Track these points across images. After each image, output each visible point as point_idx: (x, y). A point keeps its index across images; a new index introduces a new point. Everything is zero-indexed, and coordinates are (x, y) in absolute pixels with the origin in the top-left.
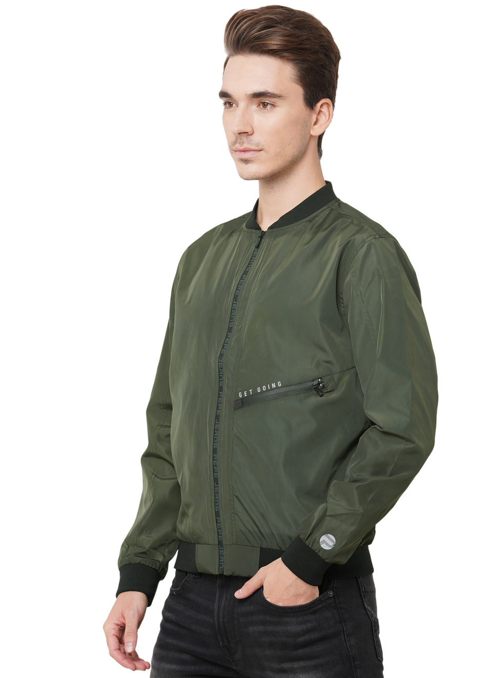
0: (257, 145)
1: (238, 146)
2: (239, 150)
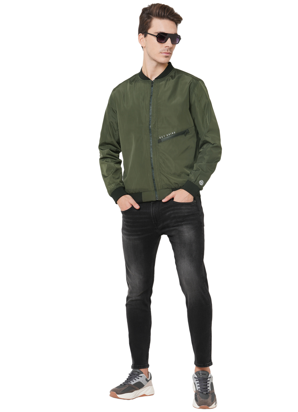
1: (166, 51)
2: (165, 53)
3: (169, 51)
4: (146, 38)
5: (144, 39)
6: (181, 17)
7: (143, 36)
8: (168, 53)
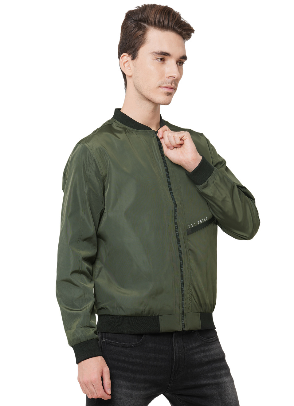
1: (170, 85)
2: (167, 87)
3: (173, 85)
4: (135, 60)
5: (131, 63)
6: (191, 27)
7: (129, 58)
8: (172, 88)
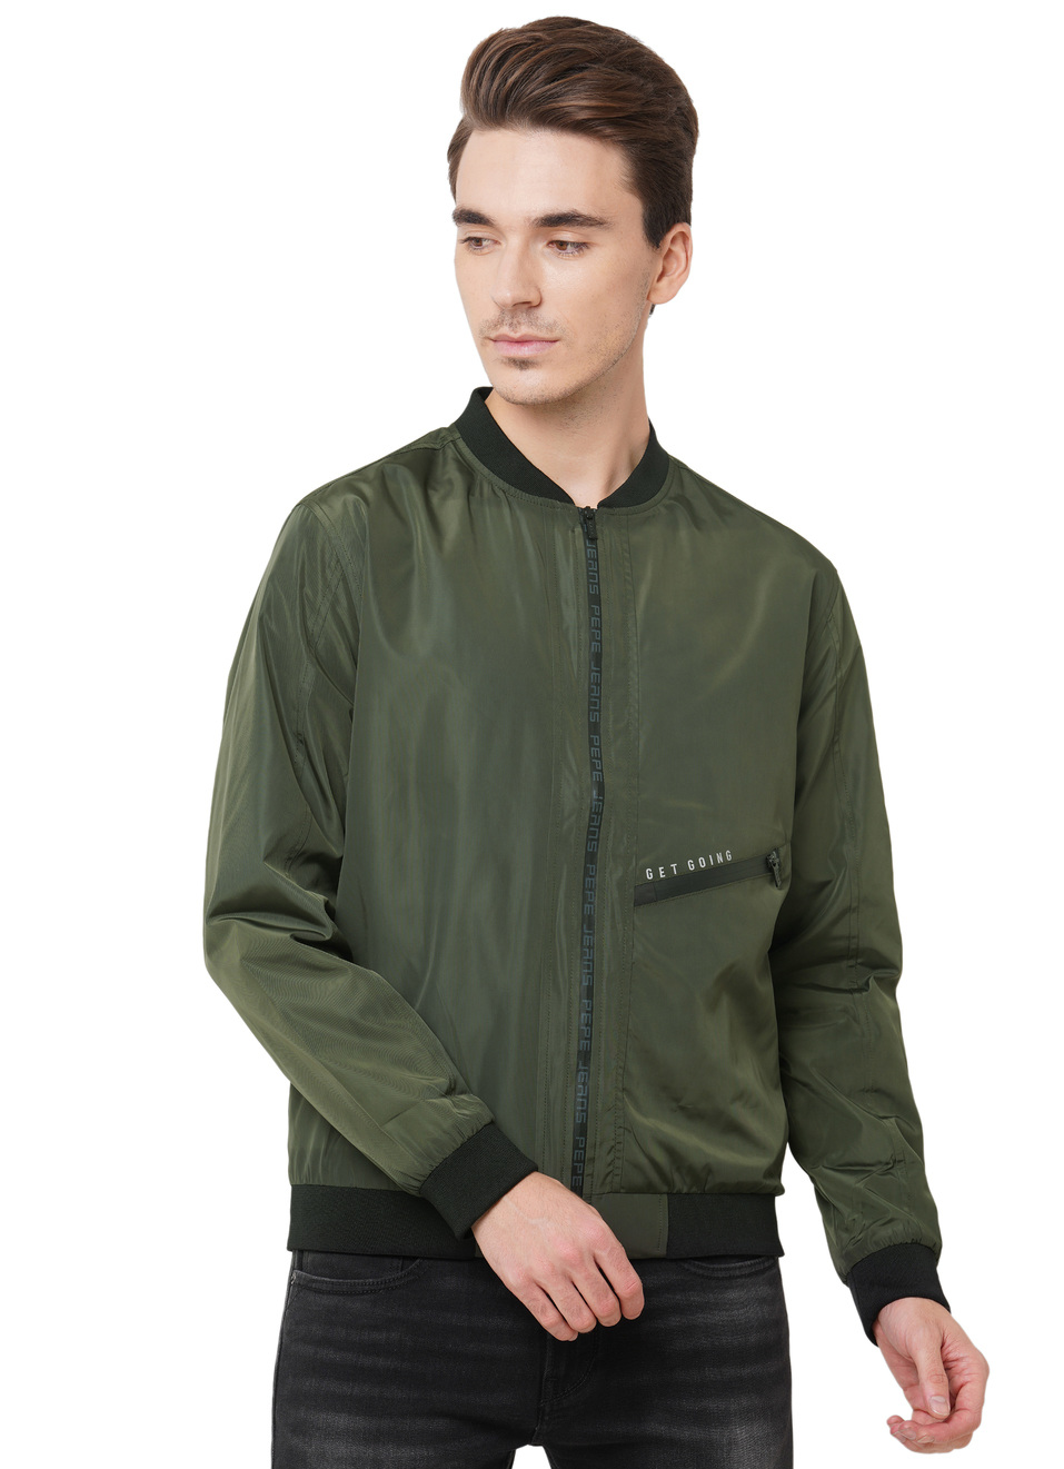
0: (550, 327)
